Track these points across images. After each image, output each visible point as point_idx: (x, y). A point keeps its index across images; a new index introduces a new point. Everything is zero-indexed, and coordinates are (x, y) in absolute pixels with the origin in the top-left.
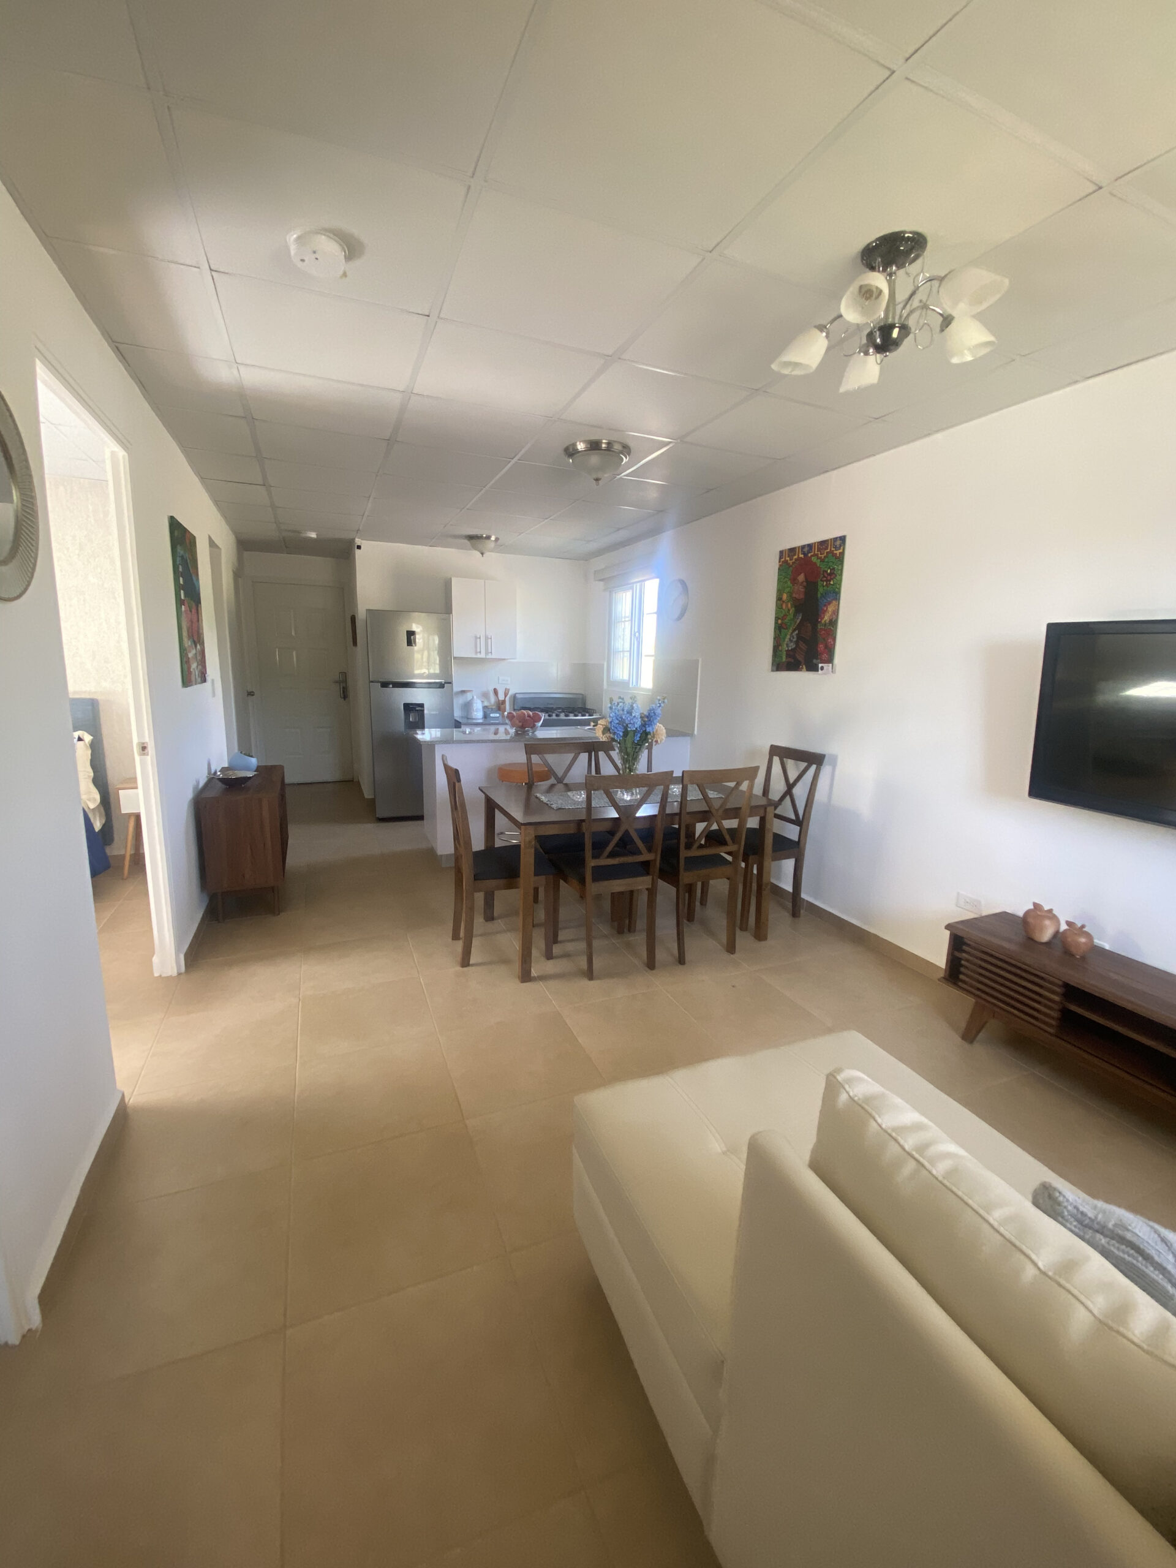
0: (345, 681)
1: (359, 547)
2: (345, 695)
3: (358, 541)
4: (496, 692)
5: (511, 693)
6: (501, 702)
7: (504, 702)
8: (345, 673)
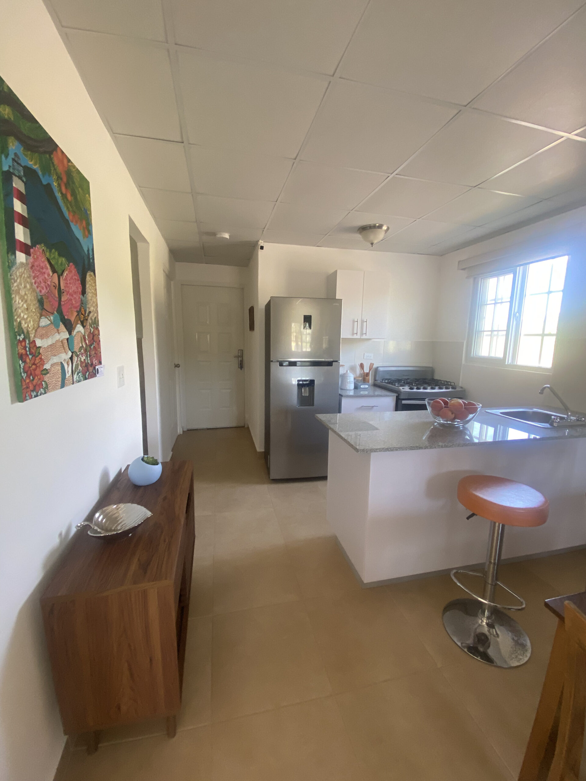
0: (242, 356)
1: (262, 248)
2: (241, 366)
3: (261, 243)
4: (362, 366)
5: (375, 366)
6: (365, 374)
7: (367, 374)
8: (242, 350)
